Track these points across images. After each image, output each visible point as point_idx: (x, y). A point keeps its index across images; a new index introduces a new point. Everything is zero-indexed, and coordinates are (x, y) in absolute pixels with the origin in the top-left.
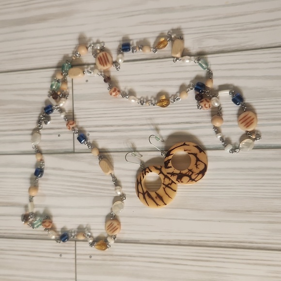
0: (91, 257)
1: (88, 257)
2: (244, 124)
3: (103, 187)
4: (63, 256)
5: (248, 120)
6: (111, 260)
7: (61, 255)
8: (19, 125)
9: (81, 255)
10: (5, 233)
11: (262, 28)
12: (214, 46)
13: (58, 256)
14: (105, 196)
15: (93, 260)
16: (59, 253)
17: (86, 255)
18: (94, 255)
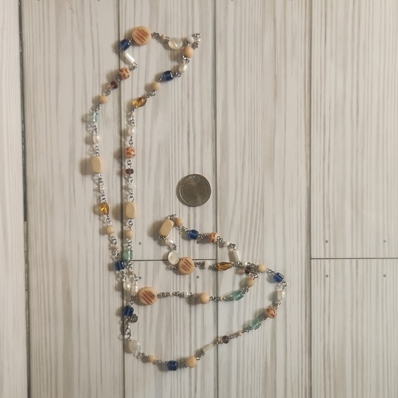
0: (327, 242)
1: (327, 244)
2: (145, 38)
3: (254, 227)
4: (327, 273)
5: (141, 34)
6: (329, 219)
7: (327, 276)
8: (184, 327)
9: (325, 253)
10: (306, 346)
11: (99, 60)
12: (113, 106)
13: (327, 279)
14: (263, 225)
15: (330, 239)
16: (324, 279)
17: (325, 247)
18: (324, 238)
